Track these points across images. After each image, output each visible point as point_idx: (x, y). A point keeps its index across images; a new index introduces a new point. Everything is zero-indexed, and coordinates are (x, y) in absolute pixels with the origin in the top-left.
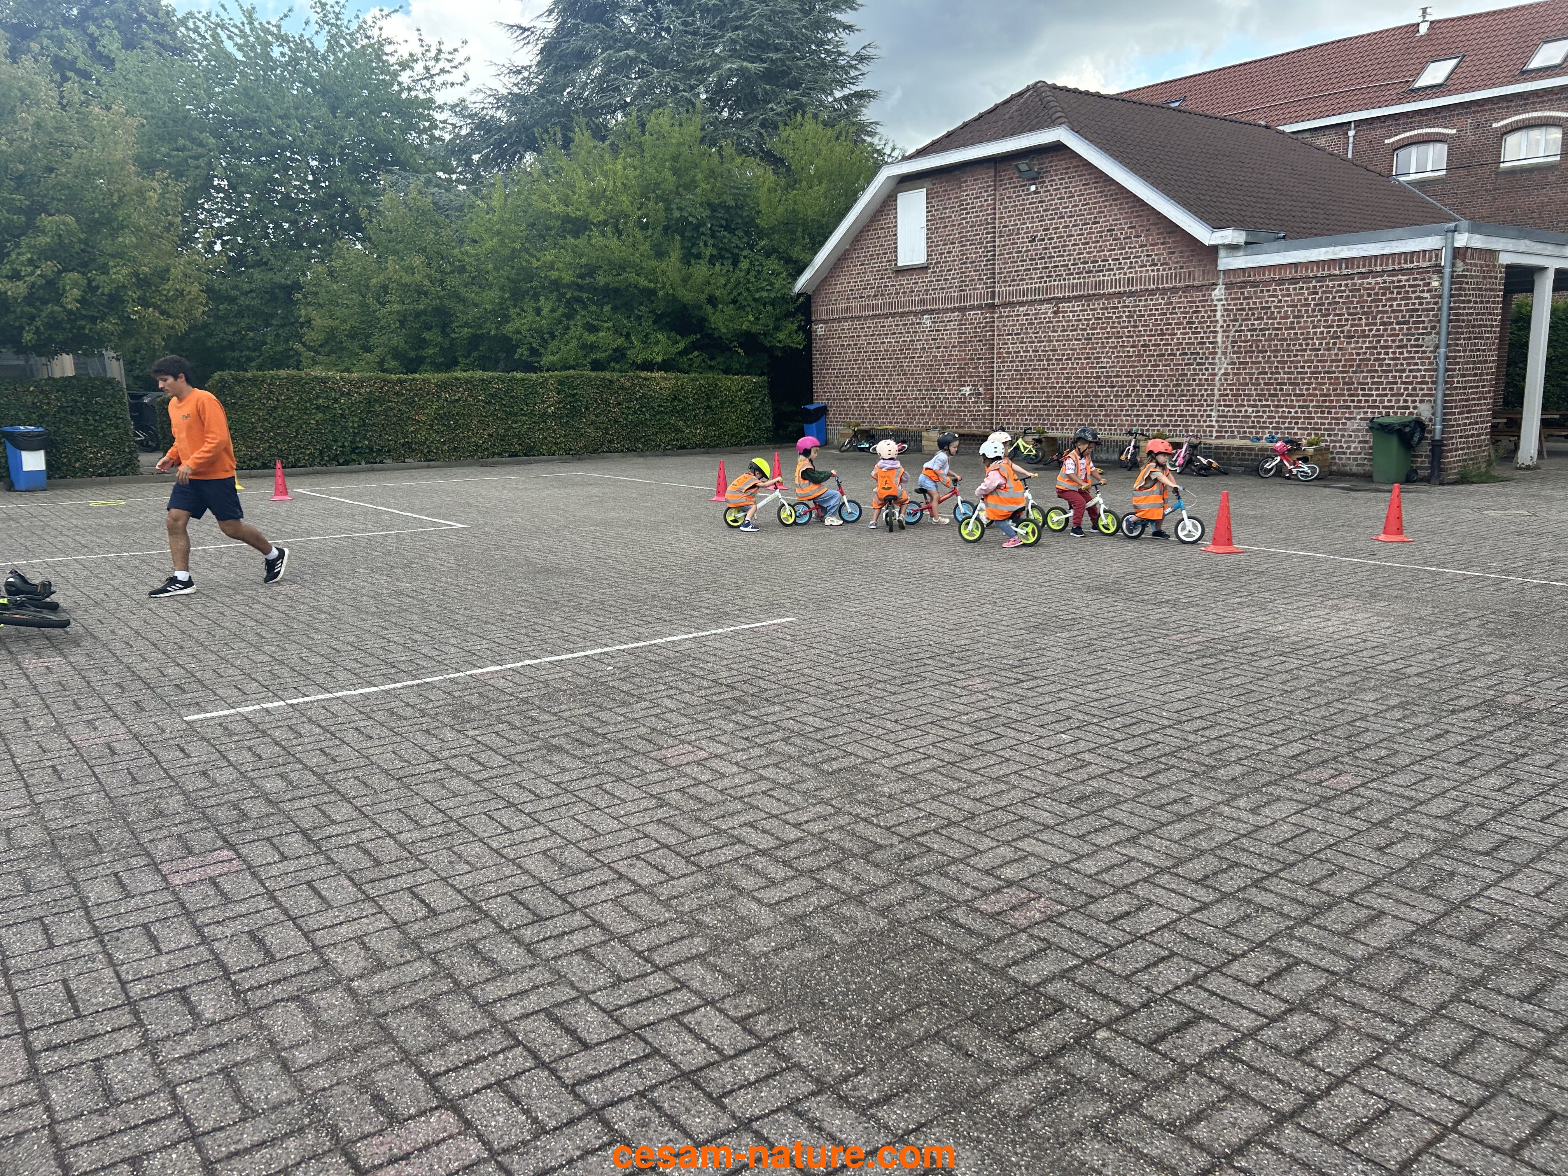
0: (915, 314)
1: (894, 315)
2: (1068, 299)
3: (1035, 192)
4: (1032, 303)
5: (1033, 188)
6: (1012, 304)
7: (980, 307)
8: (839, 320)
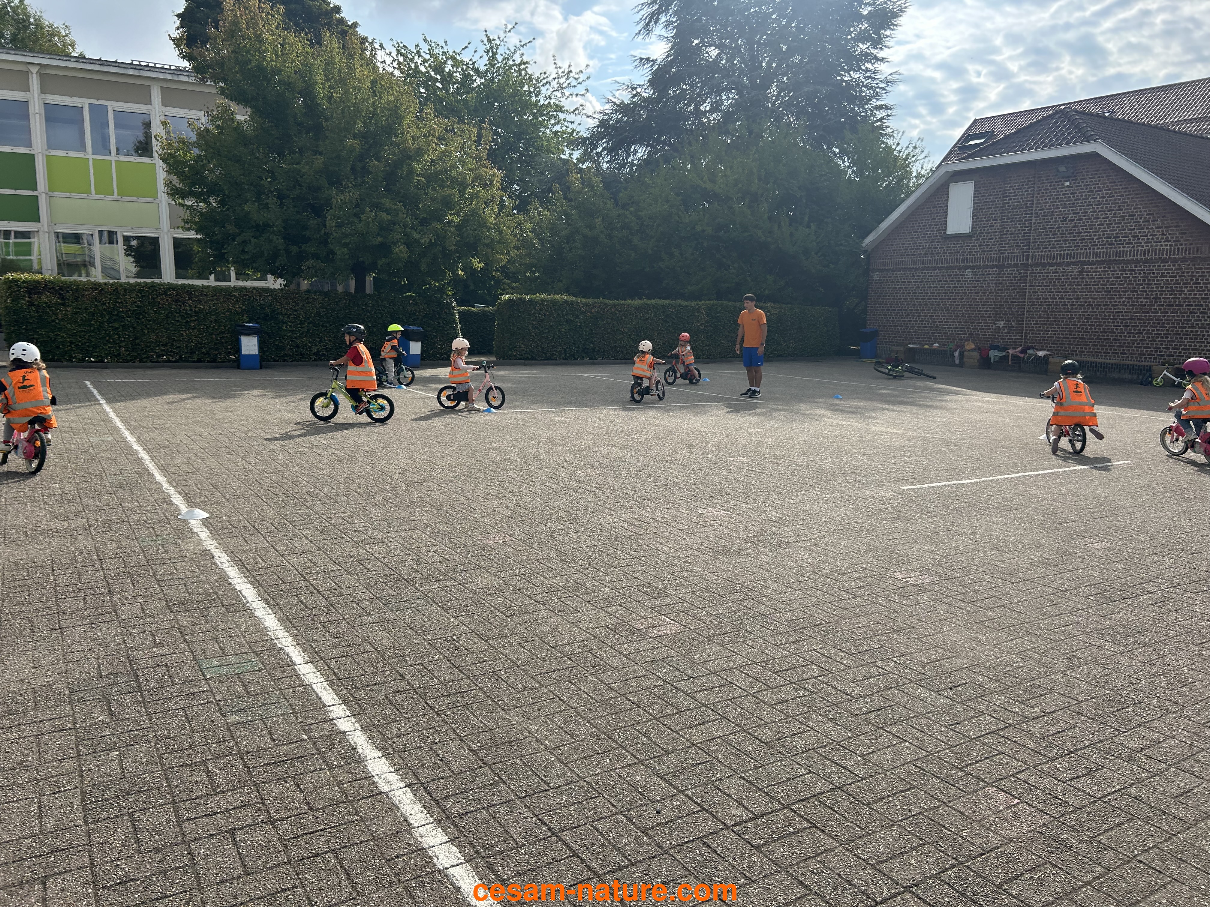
0: (959, 268)
1: (940, 269)
2: (1093, 263)
3: (1068, 187)
4: (1060, 264)
5: (1067, 184)
6: (1044, 265)
7: (1016, 265)
8: (893, 270)
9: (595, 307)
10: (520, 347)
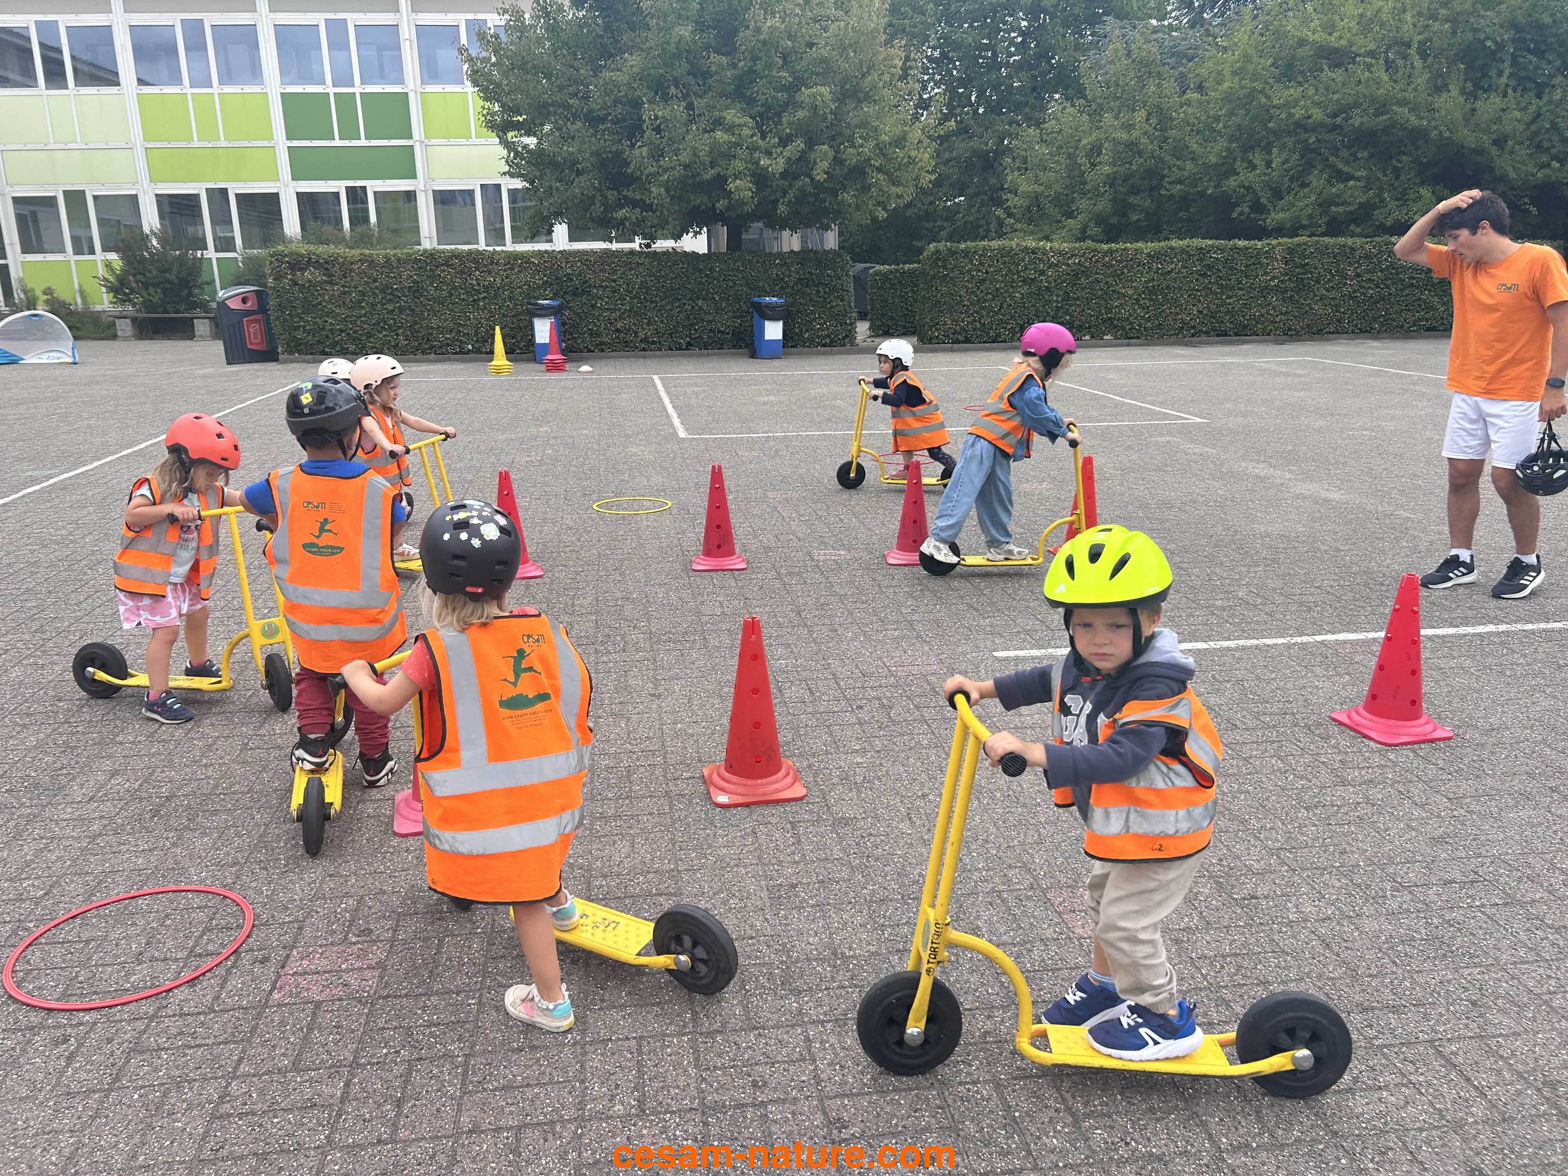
9: (1076, 255)
10: (945, 324)
